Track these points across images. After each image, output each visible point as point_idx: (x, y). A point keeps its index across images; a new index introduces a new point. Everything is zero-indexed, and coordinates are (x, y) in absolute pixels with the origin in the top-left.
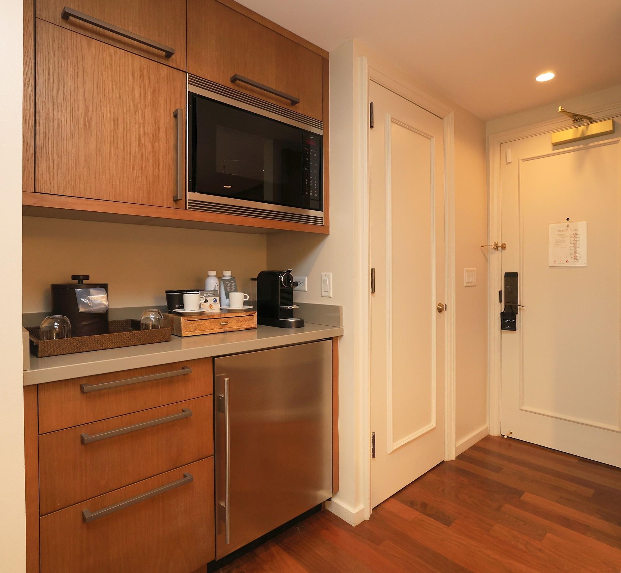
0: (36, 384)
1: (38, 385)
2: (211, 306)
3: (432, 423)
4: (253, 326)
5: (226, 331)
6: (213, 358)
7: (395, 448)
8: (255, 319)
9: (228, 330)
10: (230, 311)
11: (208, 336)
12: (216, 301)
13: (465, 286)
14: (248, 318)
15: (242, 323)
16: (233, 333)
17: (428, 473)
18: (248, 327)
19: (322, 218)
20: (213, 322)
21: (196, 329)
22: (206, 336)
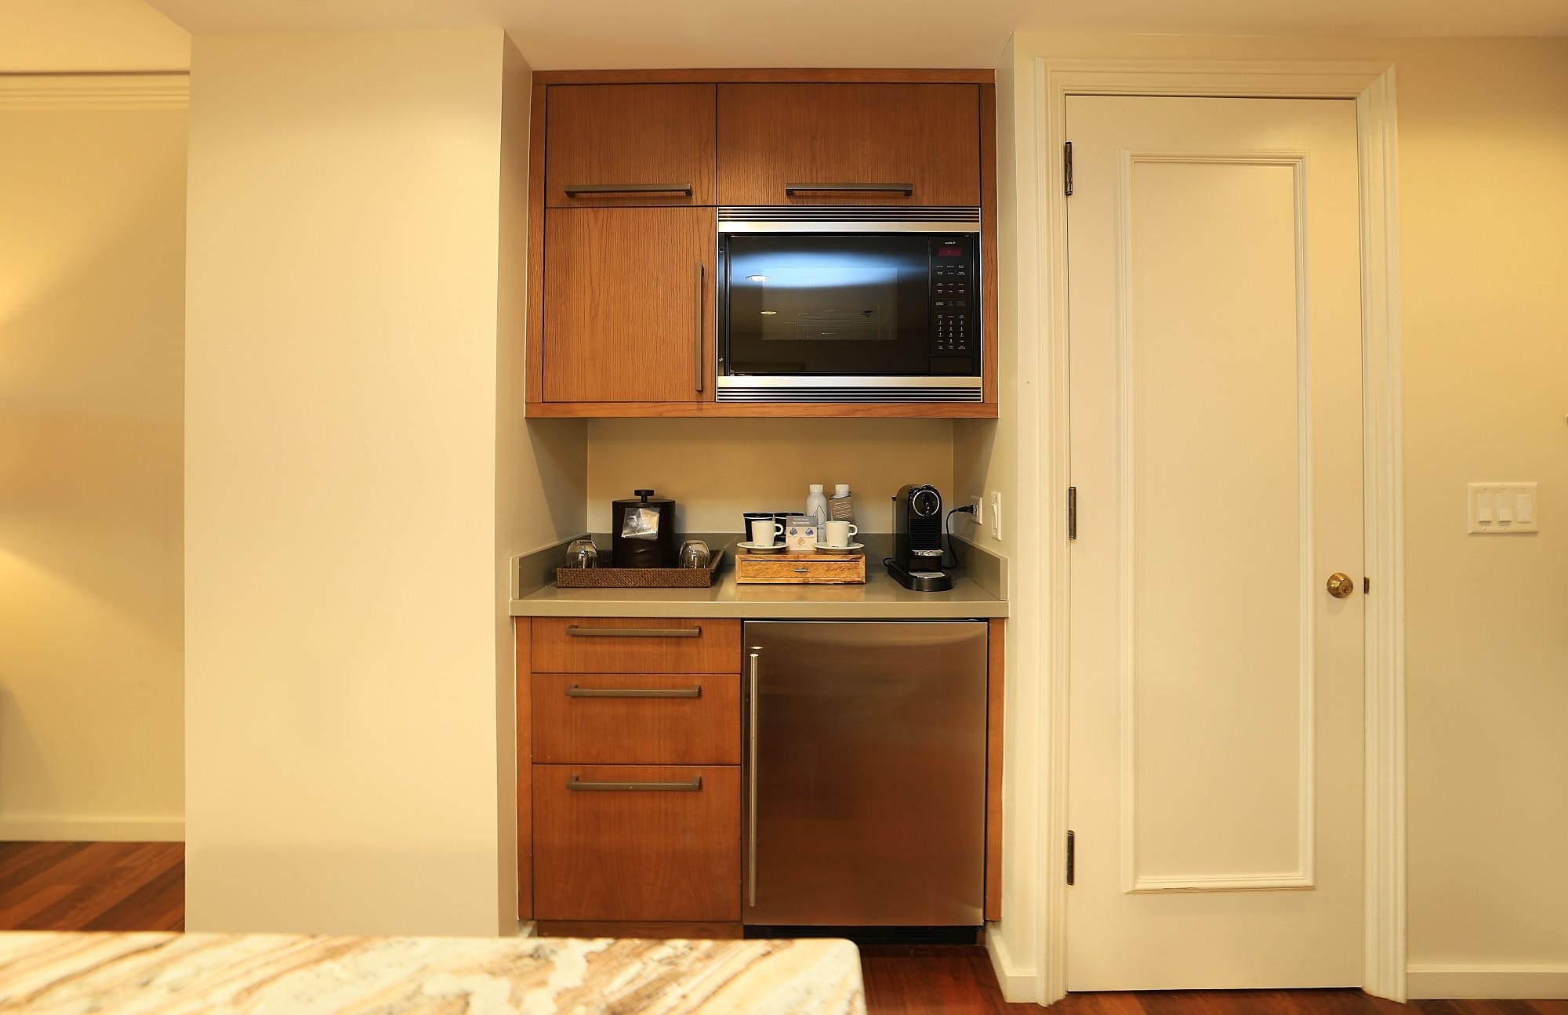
0: (528, 617)
1: (531, 617)
2: (801, 541)
3: (1301, 873)
4: (857, 579)
5: (807, 582)
6: (743, 619)
7: (1139, 886)
8: (862, 568)
9: (811, 581)
10: (824, 552)
11: (777, 587)
12: (811, 532)
13: (1470, 532)
14: (848, 564)
15: (836, 572)
16: (819, 586)
17: (1285, 994)
18: (848, 579)
19: (980, 388)
20: (785, 566)
21: (757, 575)
22: (774, 587)
